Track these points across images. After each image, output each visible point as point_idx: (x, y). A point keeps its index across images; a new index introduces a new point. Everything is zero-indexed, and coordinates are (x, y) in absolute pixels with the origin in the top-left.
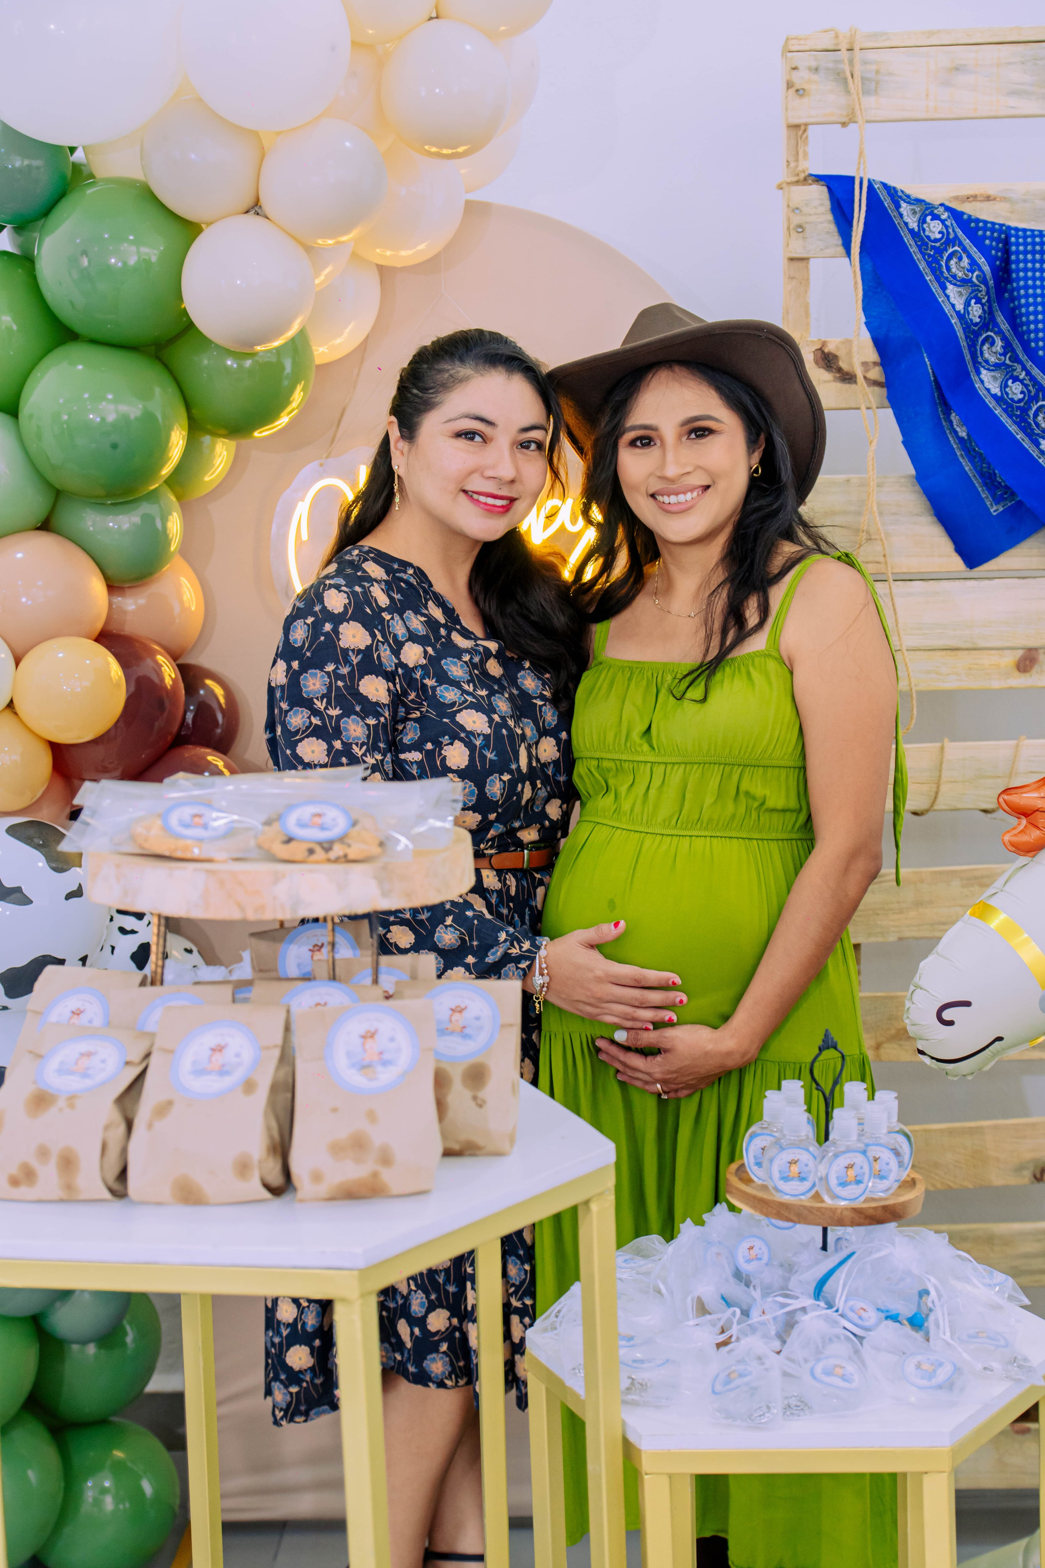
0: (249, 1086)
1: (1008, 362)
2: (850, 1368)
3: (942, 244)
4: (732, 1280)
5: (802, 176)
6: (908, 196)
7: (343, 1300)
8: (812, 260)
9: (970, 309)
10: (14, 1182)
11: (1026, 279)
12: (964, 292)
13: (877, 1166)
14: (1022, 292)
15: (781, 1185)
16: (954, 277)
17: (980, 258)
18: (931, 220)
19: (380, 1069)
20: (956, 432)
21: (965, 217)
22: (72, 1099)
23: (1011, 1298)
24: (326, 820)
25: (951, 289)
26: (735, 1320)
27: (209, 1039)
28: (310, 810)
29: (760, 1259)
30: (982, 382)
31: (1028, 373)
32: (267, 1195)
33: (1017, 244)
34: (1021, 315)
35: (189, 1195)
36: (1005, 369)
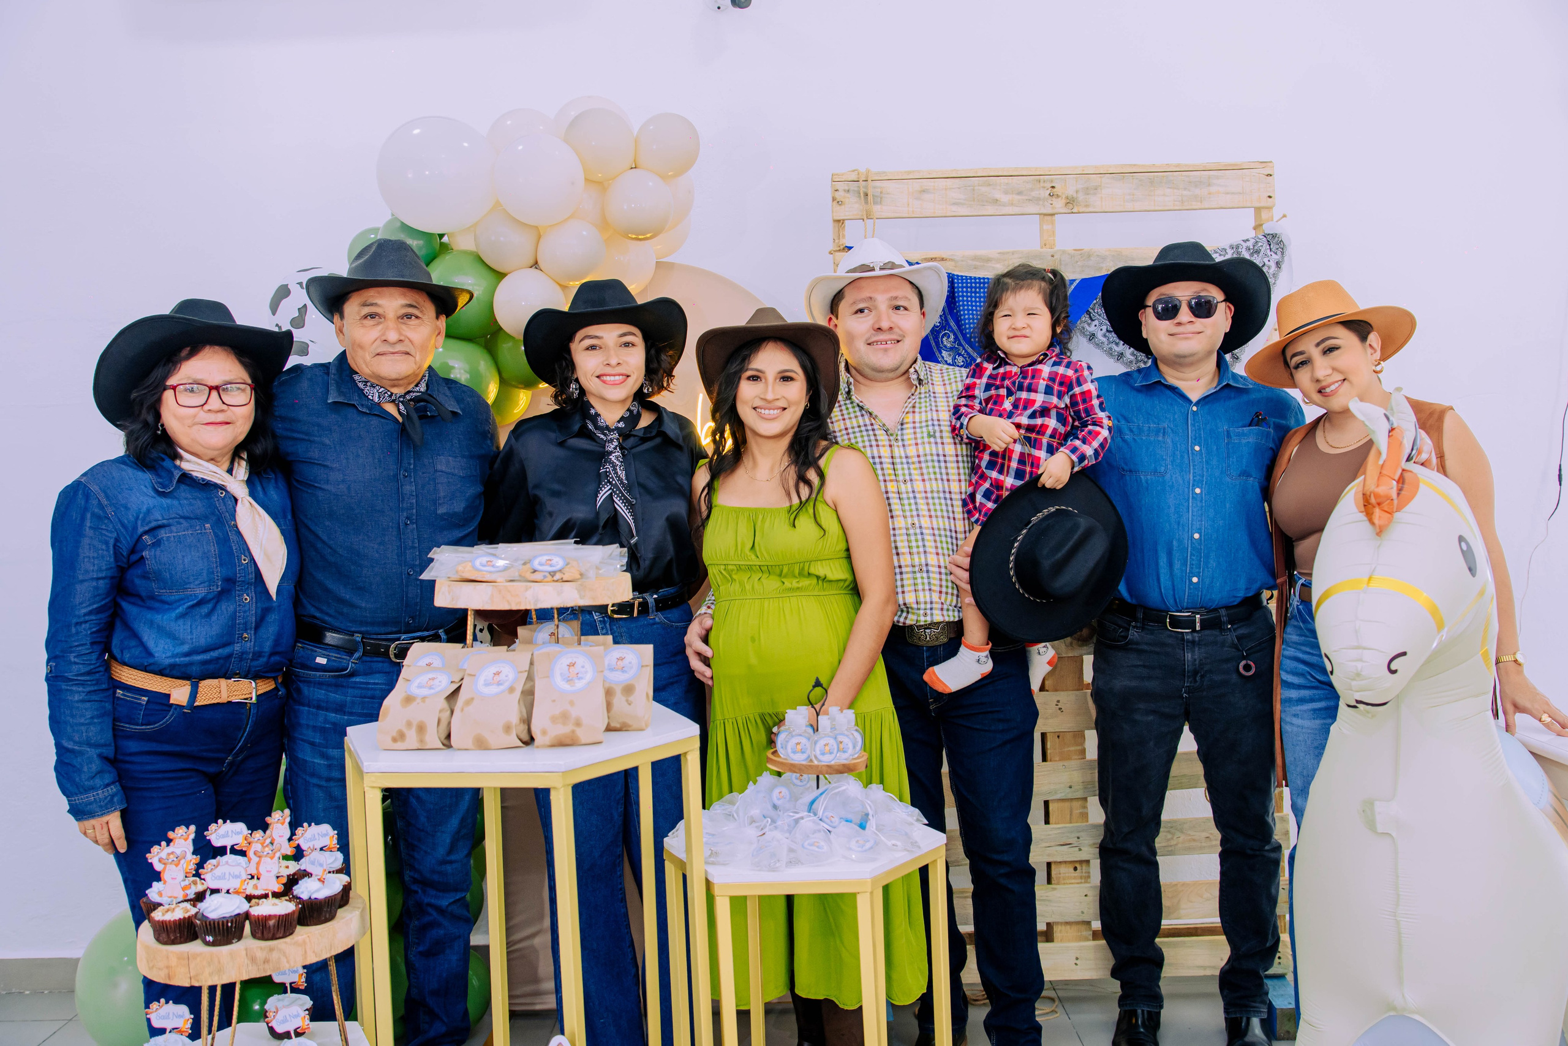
0: (511, 690)
1: (955, 347)
2: (822, 843)
4: (770, 807)
5: (842, 247)
7: (554, 788)
10: (395, 740)
11: (963, 301)
14: (961, 309)
15: (792, 755)
19: (576, 681)
22: (424, 698)
23: (918, 820)
24: (553, 562)
26: (768, 825)
27: (494, 669)
28: (546, 559)
29: (785, 798)
31: (966, 351)
32: (521, 744)
33: (958, 283)
34: (961, 320)
35: (481, 745)
36: (955, 350)
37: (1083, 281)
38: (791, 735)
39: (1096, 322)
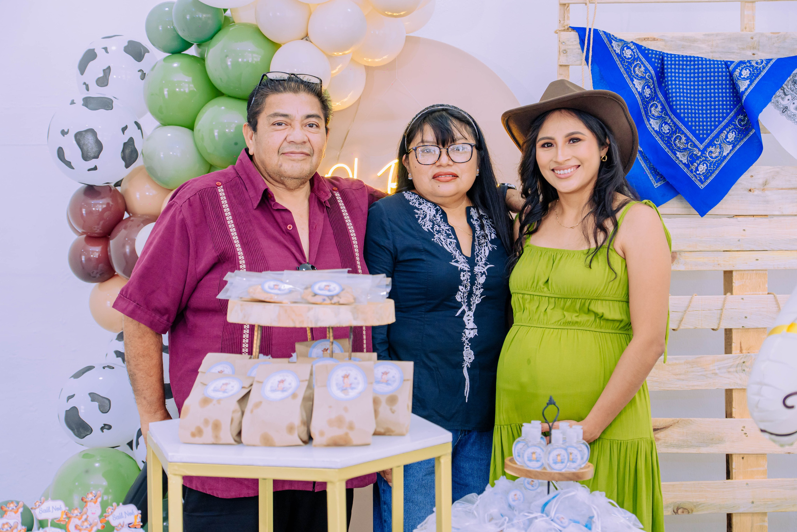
0: (294, 396)
1: (663, 115)
3: (631, 60)
4: (506, 507)
5: (566, 27)
6: (616, 38)
7: (331, 482)
8: (570, 66)
9: (644, 90)
10: (193, 435)
11: (671, 76)
12: (642, 83)
13: (571, 457)
14: (670, 83)
15: (528, 463)
16: (637, 75)
17: (650, 67)
18: (626, 49)
19: (350, 390)
21: (643, 48)
22: (219, 400)
23: (634, 525)
24: (331, 288)
25: (635, 81)
26: (506, 522)
27: (278, 378)
28: (324, 284)
29: (520, 500)
30: (651, 125)
31: (672, 120)
32: (301, 443)
33: (668, 61)
34: (669, 93)
35: (267, 442)
36: (662, 119)
37: (779, 60)
38: (527, 445)
39: (789, 97)
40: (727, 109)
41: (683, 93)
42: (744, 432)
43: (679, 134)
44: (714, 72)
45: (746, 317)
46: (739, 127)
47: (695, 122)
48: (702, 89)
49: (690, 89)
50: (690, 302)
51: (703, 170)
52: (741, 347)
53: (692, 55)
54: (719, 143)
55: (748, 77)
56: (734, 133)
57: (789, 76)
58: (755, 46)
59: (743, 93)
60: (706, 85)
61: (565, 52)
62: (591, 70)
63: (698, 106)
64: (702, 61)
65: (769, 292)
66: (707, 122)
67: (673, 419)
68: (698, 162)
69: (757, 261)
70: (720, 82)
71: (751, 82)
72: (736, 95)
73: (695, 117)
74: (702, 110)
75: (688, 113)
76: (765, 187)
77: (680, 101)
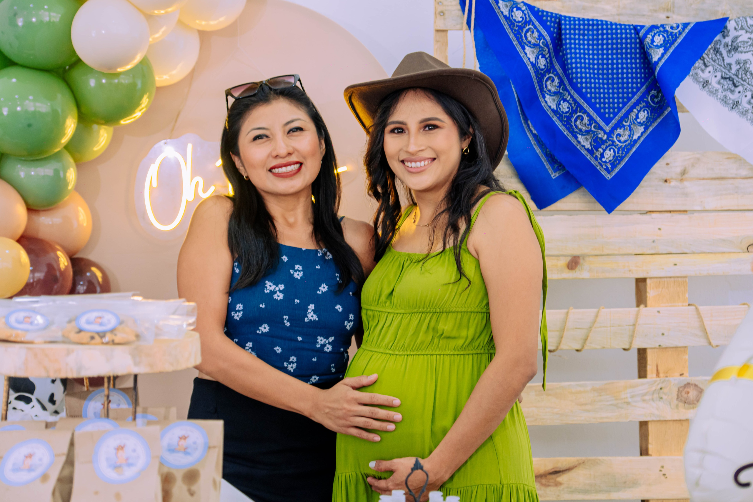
0: (45, 478)
1: (561, 91)
3: (522, 24)
8: (449, 32)
9: (538, 60)
11: (570, 44)
12: (535, 51)
14: (568, 51)
16: (529, 42)
17: (544, 32)
18: (516, 10)
19: (126, 468)
20: (531, 131)
21: (536, 9)
24: (104, 320)
25: (528, 49)
27: (25, 450)
28: (95, 314)
30: (546, 102)
31: (572, 97)
33: (565, 24)
34: (568, 64)
36: (560, 95)
37: (698, 24)
39: (710, 68)
40: (637, 83)
41: (585, 63)
42: (663, 472)
43: (581, 114)
44: (622, 39)
45: (663, 334)
46: (652, 104)
47: (600, 98)
48: (608, 59)
49: (593, 59)
50: (597, 316)
51: (610, 157)
52: (657, 370)
53: (595, 18)
54: (628, 124)
55: (661, 44)
56: (646, 112)
57: (710, 43)
58: (669, 7)
59: (657, 63)
60: (612, 54)
61: (442, 13)
62: (474, 36)
63: (603, 79)
64: (607, 24)
65: (690, 303)
66: (614, 98)
67: (578, 458)
68: (604, 147)
69: (675, 267)
70: (629, 51)
71: (666, 50)
72: (648, 66)
73: (600, 93)
74: (608, 84)
75: (591, 88)
76: (684, 177)
77: (581, 73)
